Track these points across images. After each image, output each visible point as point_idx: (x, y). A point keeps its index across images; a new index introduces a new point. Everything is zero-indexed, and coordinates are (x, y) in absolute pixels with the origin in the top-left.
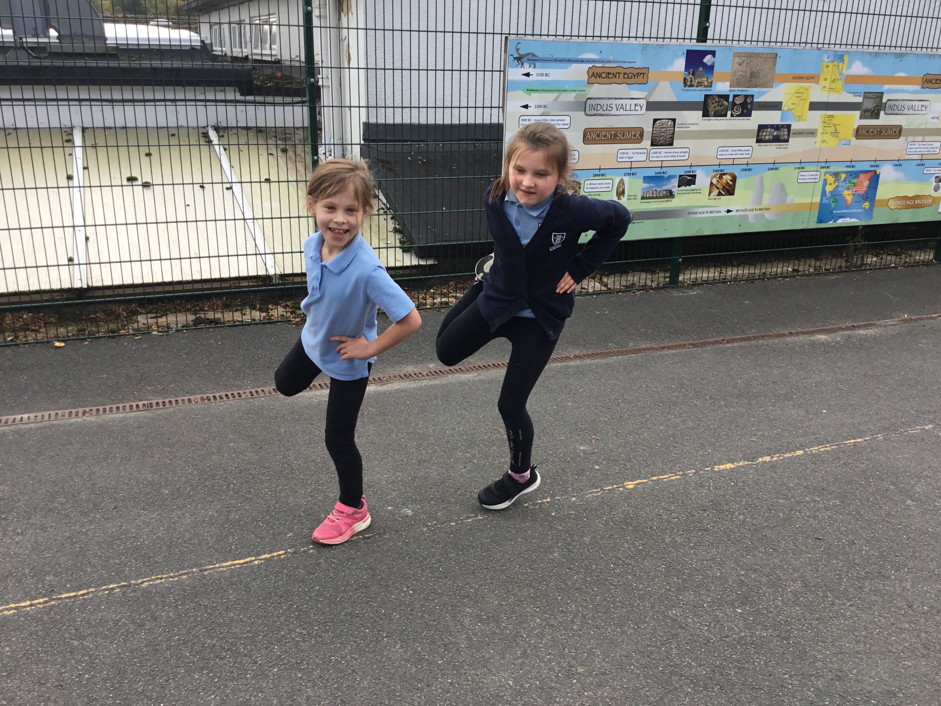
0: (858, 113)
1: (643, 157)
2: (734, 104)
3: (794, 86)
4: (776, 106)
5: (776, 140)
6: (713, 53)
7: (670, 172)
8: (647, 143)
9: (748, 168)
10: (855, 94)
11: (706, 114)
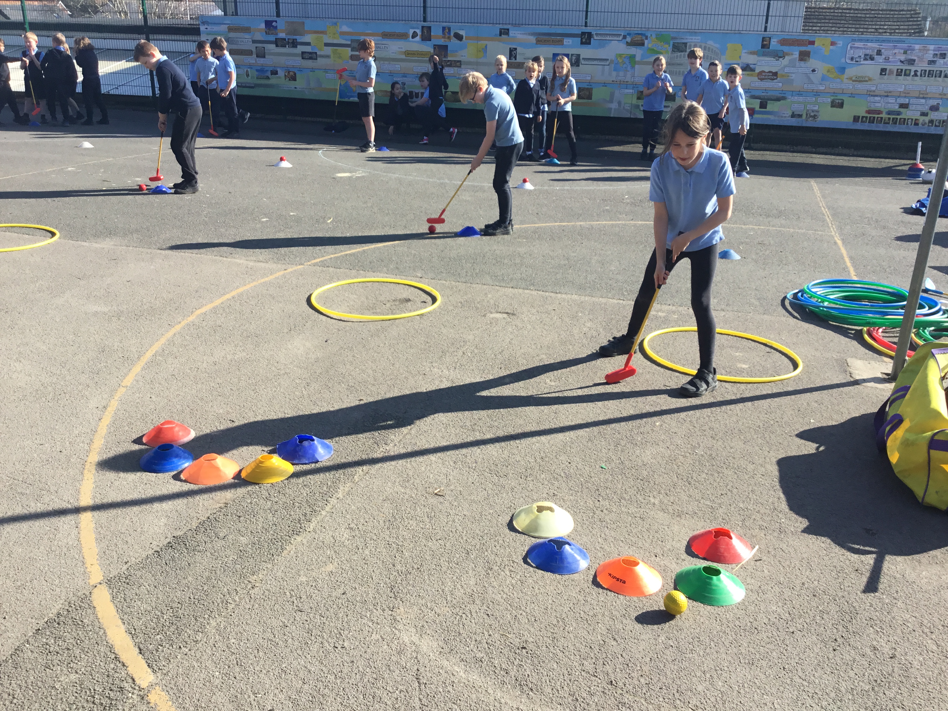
0: (350, 49)
1: (254, 62)
2: (288, 42)
3: (315, 36)
4: (308, 44)
5: (311, 58)
6: (276, 22)
7: (266, 69)
8: (254, 56)
9: (301, 70)
10: (346, 40)
11: (277, 46)
